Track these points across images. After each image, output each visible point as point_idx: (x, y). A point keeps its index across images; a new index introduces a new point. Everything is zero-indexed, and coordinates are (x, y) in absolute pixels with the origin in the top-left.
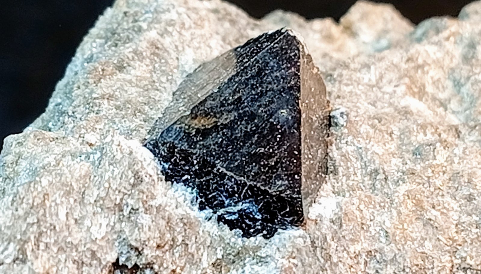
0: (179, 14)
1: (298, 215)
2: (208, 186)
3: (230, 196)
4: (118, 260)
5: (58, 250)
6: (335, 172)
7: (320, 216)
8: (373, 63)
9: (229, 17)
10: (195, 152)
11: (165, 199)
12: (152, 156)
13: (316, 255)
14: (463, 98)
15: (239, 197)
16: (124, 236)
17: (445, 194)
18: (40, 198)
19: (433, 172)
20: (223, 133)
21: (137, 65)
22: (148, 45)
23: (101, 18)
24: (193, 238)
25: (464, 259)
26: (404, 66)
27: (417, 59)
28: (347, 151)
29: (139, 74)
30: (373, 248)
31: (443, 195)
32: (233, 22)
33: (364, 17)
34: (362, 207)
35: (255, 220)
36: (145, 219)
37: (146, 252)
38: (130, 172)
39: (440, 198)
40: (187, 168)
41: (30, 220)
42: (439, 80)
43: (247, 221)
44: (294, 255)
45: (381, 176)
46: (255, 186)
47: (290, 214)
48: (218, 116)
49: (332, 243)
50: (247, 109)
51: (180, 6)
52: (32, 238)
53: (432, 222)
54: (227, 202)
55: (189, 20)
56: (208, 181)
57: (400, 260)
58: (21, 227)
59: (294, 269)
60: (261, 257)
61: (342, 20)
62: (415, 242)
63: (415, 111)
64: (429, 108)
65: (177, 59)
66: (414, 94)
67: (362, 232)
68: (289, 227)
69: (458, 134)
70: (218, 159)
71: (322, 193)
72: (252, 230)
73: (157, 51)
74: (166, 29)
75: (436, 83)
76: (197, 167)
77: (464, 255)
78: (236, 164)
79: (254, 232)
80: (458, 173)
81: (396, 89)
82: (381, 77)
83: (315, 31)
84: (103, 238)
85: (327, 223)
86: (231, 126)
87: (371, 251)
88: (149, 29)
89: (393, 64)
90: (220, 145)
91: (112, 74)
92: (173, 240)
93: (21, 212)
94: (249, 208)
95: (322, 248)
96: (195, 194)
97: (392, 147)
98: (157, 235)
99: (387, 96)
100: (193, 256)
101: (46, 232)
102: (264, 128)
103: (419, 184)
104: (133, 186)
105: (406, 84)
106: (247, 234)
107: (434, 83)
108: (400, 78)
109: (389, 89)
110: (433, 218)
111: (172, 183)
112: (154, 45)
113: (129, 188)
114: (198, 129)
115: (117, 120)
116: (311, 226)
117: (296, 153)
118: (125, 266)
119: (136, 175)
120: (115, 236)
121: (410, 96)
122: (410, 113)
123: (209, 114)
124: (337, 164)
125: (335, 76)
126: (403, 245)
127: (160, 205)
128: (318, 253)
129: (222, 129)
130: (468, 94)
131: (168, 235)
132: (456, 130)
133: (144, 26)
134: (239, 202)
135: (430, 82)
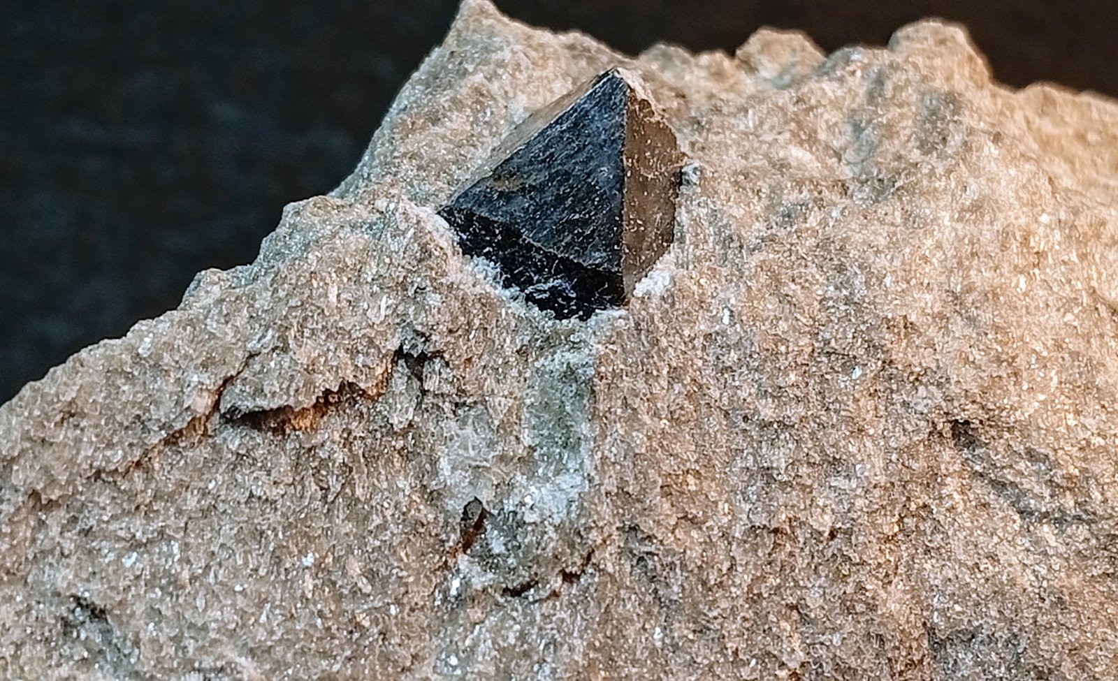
0: (514, 53)
1: (617, 292)
2: (514, 260)
3: (539, 271)
4: (401, 347)
5: (327, 337)
6: (682, 240)
7: (648, 293)
8: (753, 106)
9: (587, 54)
10: (496, 219)
11: (460, 275)
12: (447, 225)
13: (640, 339)
14: (861, 145)
15: (550, 272)
16: (408, 321)
17: (809, 264)
18: (305, 277)
19: (798, 237)
20: (531, 197)
21: (454, 117)
22: (470, 92)
23: (427, 59)
24: (494, 322)
25: (827, 342)
26: (792, 109)
27: (810, 99)
28: (698, 215)
29: (455, 127)
30: (713, 330)
31: (806, 266)
32: (591, 60)
33: (766, 47)
34: (702, 281)
35: (569, 299)
36: (434, 300)
37: (434, 338)
38: (416, 245)
39: (803, 270)
40: (488, 238)
41: (293, 303)
42: (836, 124)
43: (560, 300)
44: (613, 339)
45: (735, 244)
46: (568, 258)
47: (607, 292)
48: (525, 176)
49: (661, 325)
50: (560, 167)
51: (517, 42)
52: (295, 322)
53: (789, 299)
54: (535, 278)
55: (526, 59)
56: (513, 253)
57: (747, 344)
58: (281, 310)
59: (612, 356)
60: (574, 343)
61: (738, 52)
62: (767, 323)
63: (794, 164)
64: (817, 159)
65: (506, 107)
66: (801, 143)
67: (701, 311)
68: (608, 305)
69: (845, 190)
70: (524, 227)
71: (659, 265)
72: (566, 311)
73: (481, 99)
74: (495, 72)
75: (830, 128)
76: (500, 238)
77: (827, 336)
78: (545, 232)
79: (568, 313)
80: (828, 239)
81: (778, 137)
82: (761, 123)
83: (700, 67)
84: (381, 323)
85: (655, 301)
86: (541, 189)
87: (711, 334)
88: (476, 70)
89: (777, 106)
90: (526, 211)
91: (423, 128)
92: (468, 323)
93: (281, 294)
94: (561, 285)
95: (648, 331)
96: (499, 270)
97: (758, 208)
98: (448, 317)
99: (765, 147)
100: (494, 342)
101: (312, 317)
102: (579, 190)
103: (778, 252)
104: (420, 261)
105: (791, 131)
106: (560, 316)
107: (829, 128)
108: (786, 123)
109: (769, 137)
110: (791, 293)
111: (472, 257)
112: (478, 91)
113: (415, 263)
114: (501, 192)
115: (415, 183)
116: (635, 304)
117: (617, 218)
118: (409, 355)
119: (424, 248)
120: (398, 320)
121: (795, 146)
122: (789, 166)
123: (515, 174)
124: (685, 230)
125: (703, 124)
126: (750, 326)
127: (452, 283)
128: (643, 337)
129: (530, 192)
130: (867, 141)
131: (462, 318)
132: (843, 185)
133: (470, 68)
134: (549, 278)
135: (824, 126)
